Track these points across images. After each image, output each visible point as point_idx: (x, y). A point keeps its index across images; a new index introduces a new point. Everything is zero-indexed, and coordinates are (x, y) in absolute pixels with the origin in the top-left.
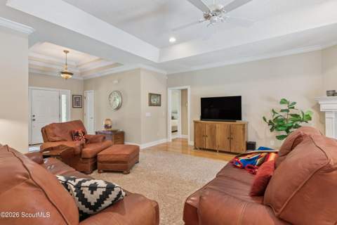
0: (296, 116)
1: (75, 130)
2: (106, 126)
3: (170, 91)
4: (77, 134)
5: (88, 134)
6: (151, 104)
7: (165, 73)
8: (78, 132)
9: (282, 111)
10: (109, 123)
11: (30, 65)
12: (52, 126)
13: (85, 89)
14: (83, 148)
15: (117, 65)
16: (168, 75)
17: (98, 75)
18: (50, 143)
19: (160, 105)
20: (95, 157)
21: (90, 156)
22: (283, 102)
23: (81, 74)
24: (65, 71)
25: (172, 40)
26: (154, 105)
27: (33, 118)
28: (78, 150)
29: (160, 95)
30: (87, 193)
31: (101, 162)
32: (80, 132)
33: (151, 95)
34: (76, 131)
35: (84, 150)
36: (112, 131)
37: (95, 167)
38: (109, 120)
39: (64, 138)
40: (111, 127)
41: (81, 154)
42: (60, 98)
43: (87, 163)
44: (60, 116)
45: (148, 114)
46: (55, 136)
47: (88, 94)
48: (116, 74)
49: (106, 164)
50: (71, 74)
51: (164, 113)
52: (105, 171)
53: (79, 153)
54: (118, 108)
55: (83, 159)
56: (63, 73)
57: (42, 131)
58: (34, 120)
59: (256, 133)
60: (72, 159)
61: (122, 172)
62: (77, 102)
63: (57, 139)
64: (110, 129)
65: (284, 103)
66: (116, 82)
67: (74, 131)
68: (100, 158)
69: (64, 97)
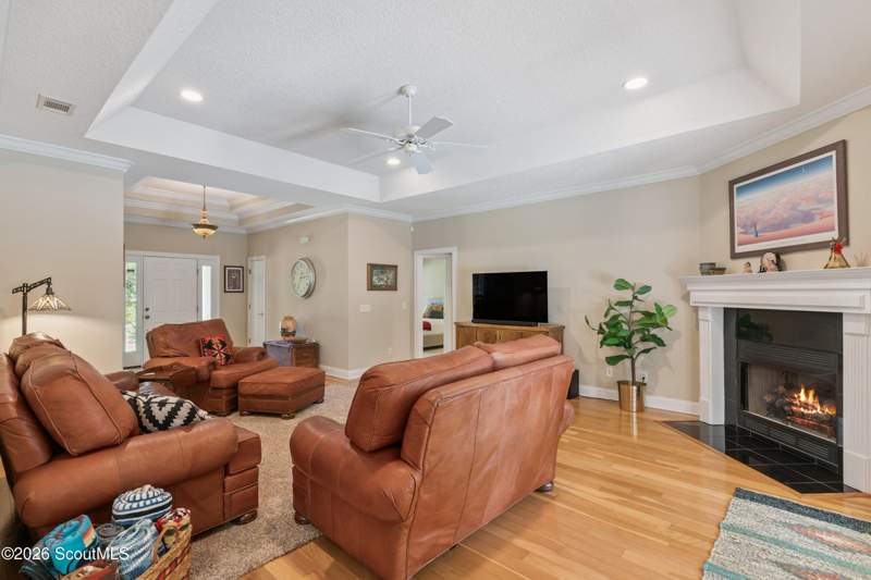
0: (648, 315)
1: (205, 338)
2: (285, 332)
3: (419, 259)
4: (210, 346)
5: (234, 345)
6: (372, 287)
7: (410, 219)
8: (210, 341)
9: (620, 304)
10: (290, 326)
11: (125, 207)
12: (164, 330)
13: (250, 254)
14: (215, 369)
15: (301, 207)
16: (414, 224)
17: (273, 226)
18: (159, 359)
19: (396, 289)
20: (234, 387)
21: (224, 384)
22: (621, 285)
23: (241, 222)
24: (202, 221)
25: (393, 161)
26: (379, 288)
27: (146, 314)
28: (205, 373)
29: (396, 267)
30: (155, 408)
31: (245, 396)
32: (215, 341)
33: (372, 267)
34: (208, 339)
35: (215, 373)
36: (294, 342)
37: (233, 407)
38: (291, 318)
39: (186, 352)
40: (293, 334)
41: (209, 380)
42: (198, 272)
43: (220, 398)
44: (198, 309)
45: (365, 308)
46: (168, 347)
47: (256, 263)
48: (308, 222)
49: (252, 400)
50: (212, 227)
51: (404, 306)
52: (252, 414)
53: (206, 378)
54: (308, 294)
55: (214, 388)
56: (197, 226)
57: (147, 338)
58: (147, 317)
59: (580, 349)
60: (192, 386)
61: (278, 415)
62: (234, 281)
63: (171, 352)
64: (292, 338)
65: (624, 288)
66: (305, 240)
67: (203, 340)
68: (242, 389)
69: (206, 271)
